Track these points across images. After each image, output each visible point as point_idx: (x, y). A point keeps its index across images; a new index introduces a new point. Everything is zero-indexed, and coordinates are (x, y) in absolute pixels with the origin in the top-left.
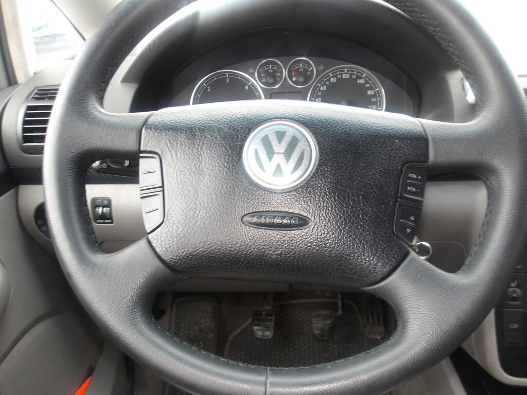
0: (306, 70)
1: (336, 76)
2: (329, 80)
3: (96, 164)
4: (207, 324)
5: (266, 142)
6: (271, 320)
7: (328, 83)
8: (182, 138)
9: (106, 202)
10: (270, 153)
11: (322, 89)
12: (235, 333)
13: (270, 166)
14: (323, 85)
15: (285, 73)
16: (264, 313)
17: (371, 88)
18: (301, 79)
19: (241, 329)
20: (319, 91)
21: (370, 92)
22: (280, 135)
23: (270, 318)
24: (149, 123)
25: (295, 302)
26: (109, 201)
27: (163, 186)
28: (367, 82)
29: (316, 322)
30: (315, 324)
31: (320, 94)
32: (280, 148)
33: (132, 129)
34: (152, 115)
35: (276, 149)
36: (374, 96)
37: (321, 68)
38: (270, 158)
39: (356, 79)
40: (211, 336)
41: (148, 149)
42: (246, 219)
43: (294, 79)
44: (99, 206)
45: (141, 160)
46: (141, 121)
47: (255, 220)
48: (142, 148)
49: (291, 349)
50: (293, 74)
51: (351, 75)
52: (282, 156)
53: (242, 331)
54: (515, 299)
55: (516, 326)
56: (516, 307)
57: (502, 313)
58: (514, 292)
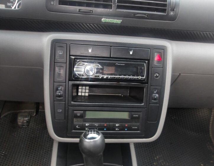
54: (60, 96)
55: (61, 111)
56: (60, 100)
57: (54, 103)
58: (60, 92)
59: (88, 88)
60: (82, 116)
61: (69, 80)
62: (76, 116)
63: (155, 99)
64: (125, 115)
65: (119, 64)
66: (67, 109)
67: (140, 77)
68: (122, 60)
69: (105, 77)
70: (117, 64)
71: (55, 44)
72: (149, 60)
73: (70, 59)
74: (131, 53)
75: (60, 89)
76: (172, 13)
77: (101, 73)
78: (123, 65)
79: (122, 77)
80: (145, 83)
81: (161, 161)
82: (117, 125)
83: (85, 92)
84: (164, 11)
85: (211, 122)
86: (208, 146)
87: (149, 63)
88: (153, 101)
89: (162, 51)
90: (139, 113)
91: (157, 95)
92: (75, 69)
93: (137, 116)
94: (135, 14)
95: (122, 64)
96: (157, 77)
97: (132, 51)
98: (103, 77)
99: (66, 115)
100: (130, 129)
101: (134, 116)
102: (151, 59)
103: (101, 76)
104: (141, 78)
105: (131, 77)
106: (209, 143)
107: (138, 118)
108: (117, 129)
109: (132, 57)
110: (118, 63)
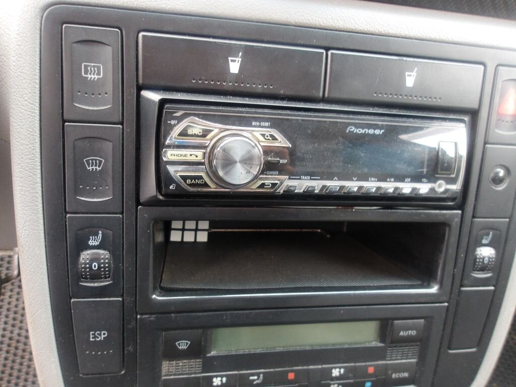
55: (104, 335)
65: (362, 131)
66: (131, 326)
67: (440, 186)
68: (371, 110)
70: (353, 129)
74: (411, 81)
75: (97, 243)
77: (282, 170)
78: (377, 132)
82: (336, 373)
87: (474, 126)
88: (475, 274)
92: (169, 154)
93: (414, 333)
95: (371, 131)
97: (414, 74)
98: (291, 189)
101: (402, 333)
102: (486, 105)
103: (283, 184)
104: (446, 191)
107: (415, 340)
110: (357, 126)
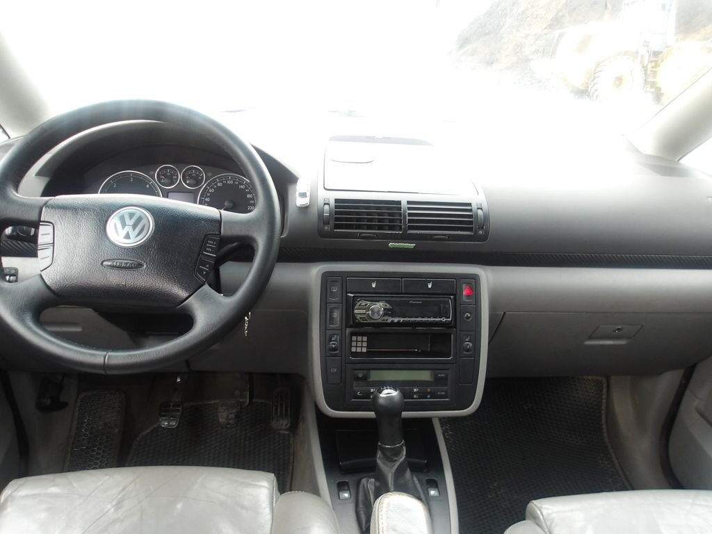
0: (198, 176)
1: (222, 182)
2: (216, 184)
3: (8, 231)
4: (113, 418)
5: (122, 219)
6: (178, 411)
7: (215, 186)
8: (69, 214)
9: (13, 272)
10: (124, 225)
11: (210, 191)
12: (145, 433)
13: (123, 233)
14: (211, 188)
15: (180, 177)
16: (172, 404)
17: (250, 193)
18: (192, 182)
19: (151, 429)
20: (208, 192)
21: (249, 196)
22: (131, 215)
23: (178, 408)
24: (48, 204)
25: (212, 402)
26: (16, 270)
27: (53, 243)
28: (246, 188)
29: (222, 411)
30: (221, 412)
31: (209, 195)
32: (130, 222)
33: (35, 207)
34: (51, 199)
35: (127, 223)
36: (253, 199)
37: (210, 174)
38: (123, 228)
39: (238, 185)
40: (116, 431)
41: (46, 220)
42: (105, 263)
43: (188, 182)
44: (7, 275)
45: (40, 227)
46: (43, 202)
47: (109, 263)
48: (42, 220)
49: (202, 447)
50: (187, 177)
51: (234, 181)
52: (131, 227)
53: (152, 431)
54: (334, 349)
55: (335, 370)
56: (335, 355)
57: (326, 360)
58: (334, 344)
59: (365, 339)
60: (365, 378)
61: (347, 327)
62: (357, 379)
63: (468, 350)
64: (425, 376)
66: (343, 368)
67: (443, 319)
68: (418, 296)
69: (396, 320)
70: (411, 302)
71: (327, 278)
72: (455, 295)
73: (347, 297)
74: (430, 286)
75: (334, 339)
76: (481, 232)
77: (389, 315)
78: (420, 303)
79: (420, 319)
80: (452, 327)
81: (502, 491)
82: (415, 390)
83: (362, 347)
84: (470, 229)
85: (603, 412)
86: (600, 462)
87: (455, 299)
88: (465, 353)
89: (474, 280)
90: (446, 371)
91: (471, 344)
92: (356, 311)
93: (443, 375)
94: (431, 235)
95: (418, 302)
96: (468, 318)
97: (431, 284)
98: (393, 321)
99: (343, 376)
100: (434, 395)
101: (439, 375)
102: (458, 292)
103: (390, 320)
104: (446, 321)
105: (432, 319)
106: (602, 455)
107: (446, 378)
108: (415, 396)
109: (431, 292)
110: (413, 301)
